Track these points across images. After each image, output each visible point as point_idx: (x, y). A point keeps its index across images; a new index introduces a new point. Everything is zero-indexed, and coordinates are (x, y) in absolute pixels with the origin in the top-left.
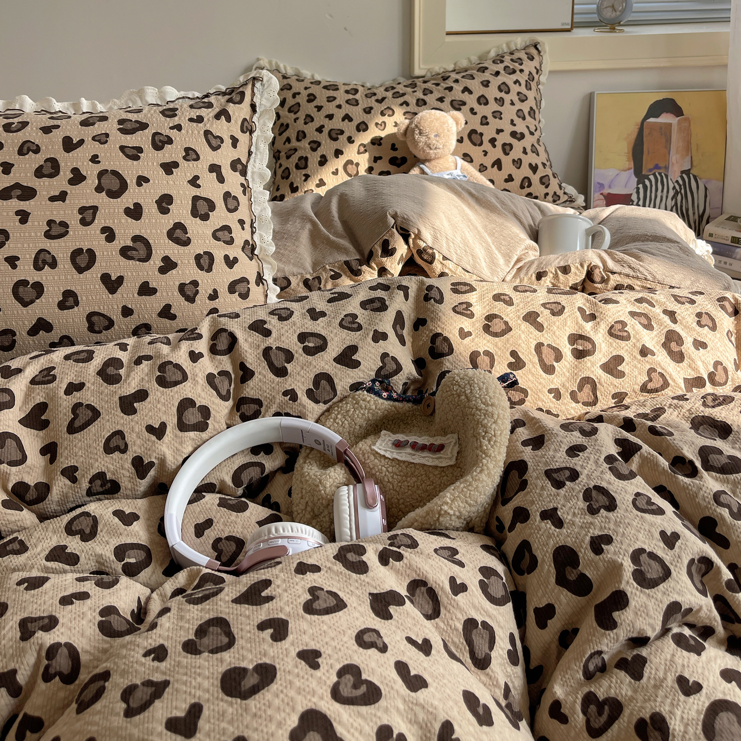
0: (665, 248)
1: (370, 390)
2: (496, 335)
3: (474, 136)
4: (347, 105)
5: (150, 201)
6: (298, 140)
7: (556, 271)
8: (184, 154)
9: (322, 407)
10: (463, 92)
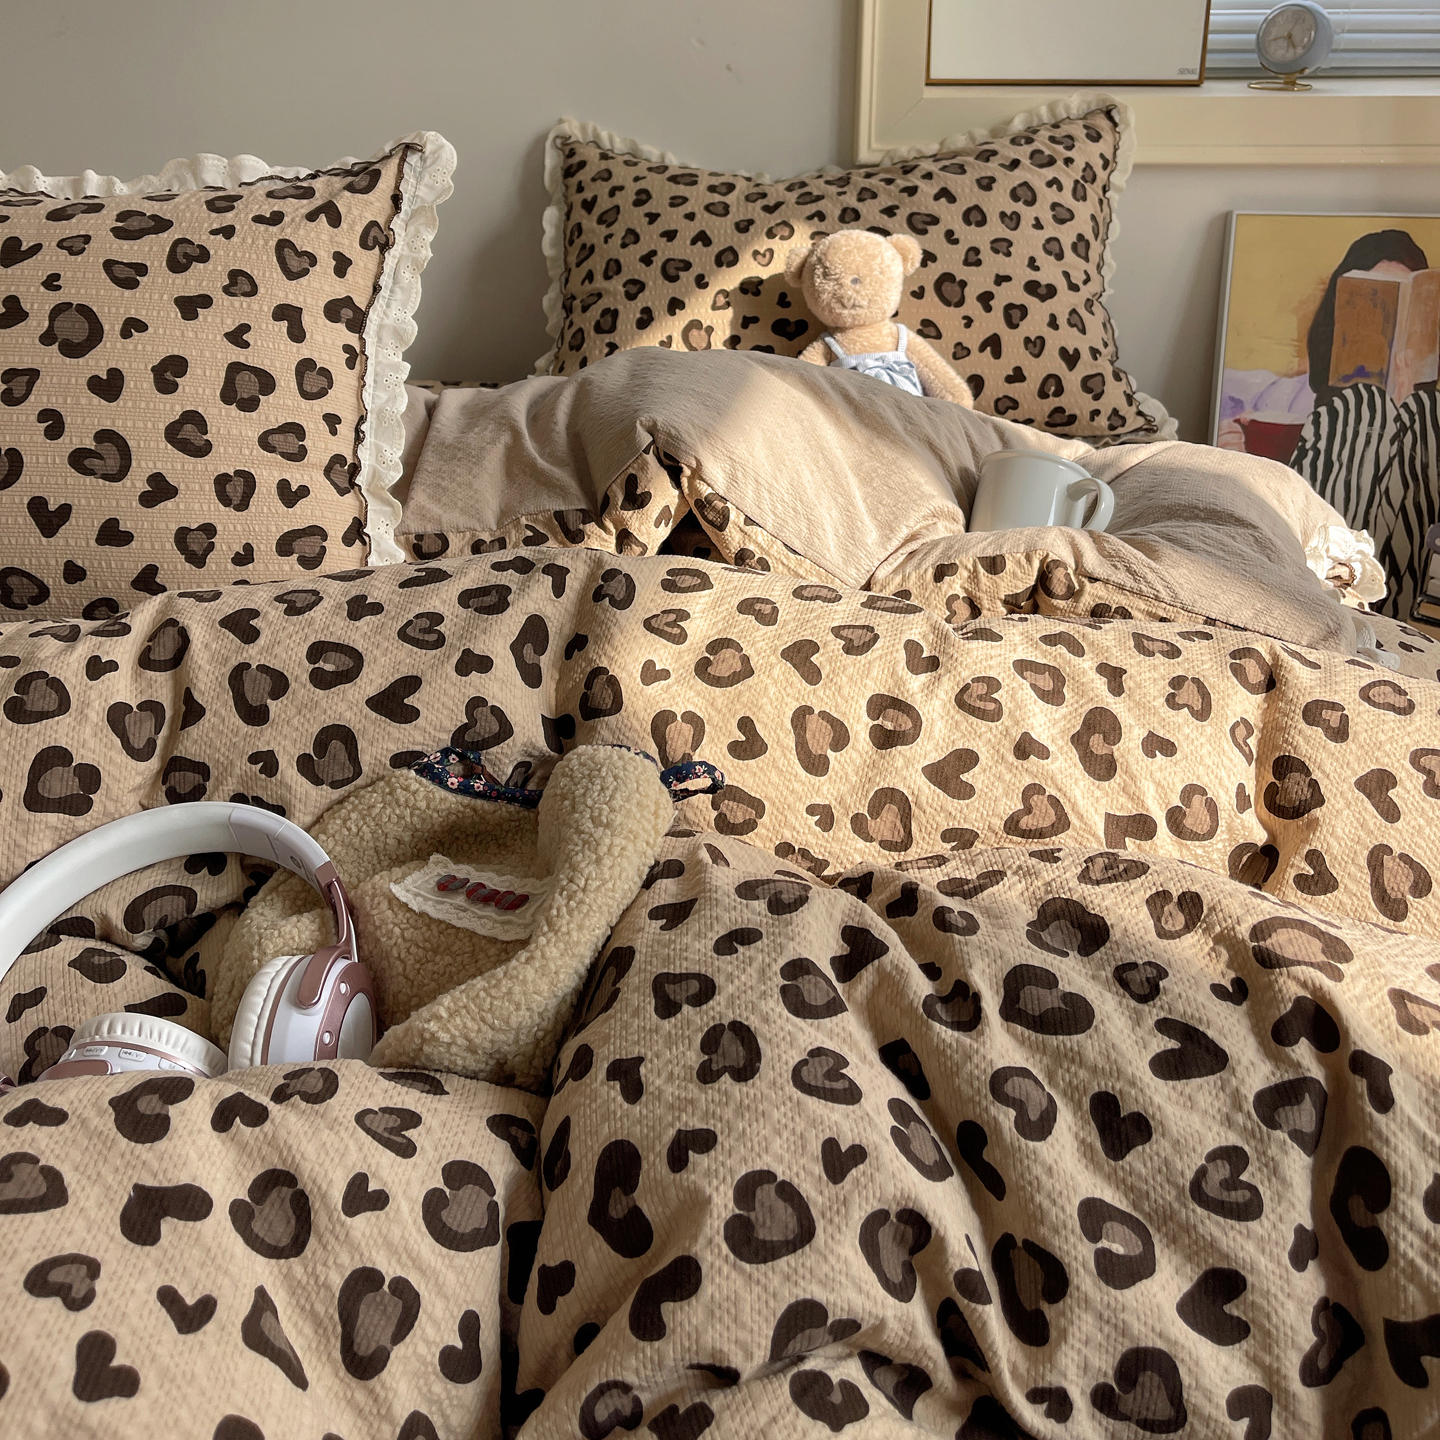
0: (1220, 536)
1: (426, 771)
2: (717, 682)
3: (946, 287)
4: (707, 215)
5: (142, 366)
6: (607, 277)
7: (975, 566)
8: (227, 282)
9: (325, 795)
10: (937, 197)
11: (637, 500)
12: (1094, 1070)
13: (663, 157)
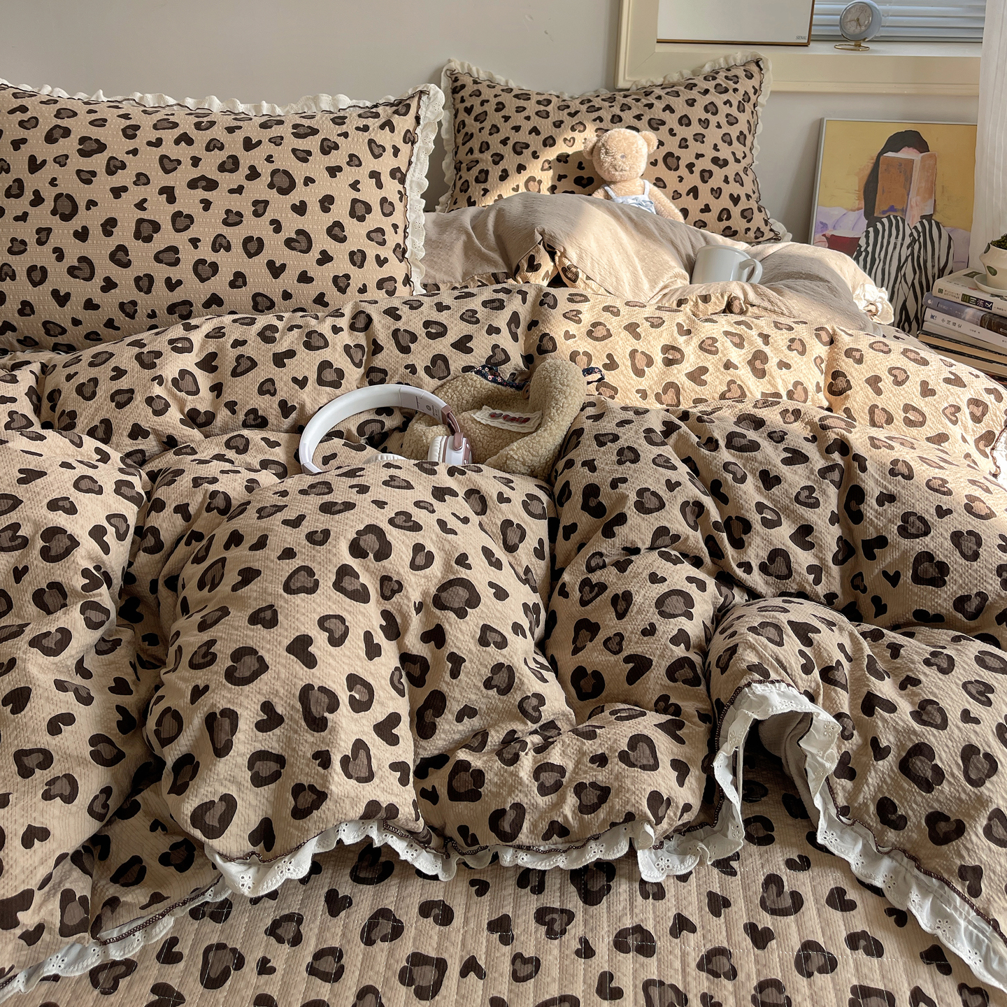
0: (812, 286)
1: (478, 372)
2: (597, 339)
3: (669, 160)
4: (537, 117)
5: (314, 200)
6: (481, 151)
7: (696, 300)
8: (348, 160)
9: (436, 382)
10: (664, 110)
11: (534, 267)
12: (761, 463)
13: (507, 82)
